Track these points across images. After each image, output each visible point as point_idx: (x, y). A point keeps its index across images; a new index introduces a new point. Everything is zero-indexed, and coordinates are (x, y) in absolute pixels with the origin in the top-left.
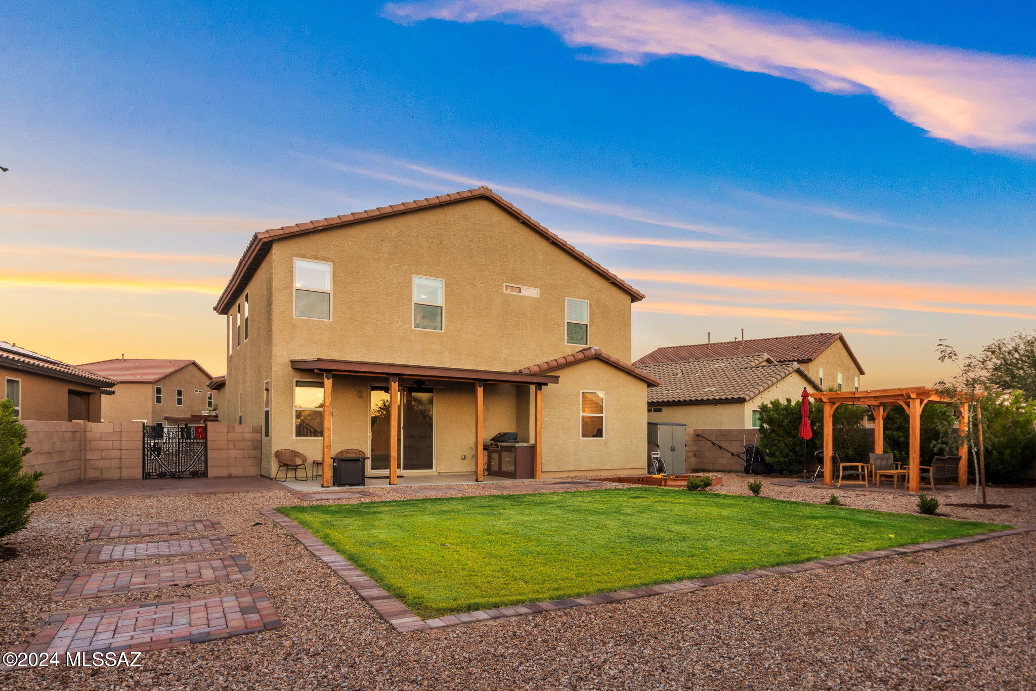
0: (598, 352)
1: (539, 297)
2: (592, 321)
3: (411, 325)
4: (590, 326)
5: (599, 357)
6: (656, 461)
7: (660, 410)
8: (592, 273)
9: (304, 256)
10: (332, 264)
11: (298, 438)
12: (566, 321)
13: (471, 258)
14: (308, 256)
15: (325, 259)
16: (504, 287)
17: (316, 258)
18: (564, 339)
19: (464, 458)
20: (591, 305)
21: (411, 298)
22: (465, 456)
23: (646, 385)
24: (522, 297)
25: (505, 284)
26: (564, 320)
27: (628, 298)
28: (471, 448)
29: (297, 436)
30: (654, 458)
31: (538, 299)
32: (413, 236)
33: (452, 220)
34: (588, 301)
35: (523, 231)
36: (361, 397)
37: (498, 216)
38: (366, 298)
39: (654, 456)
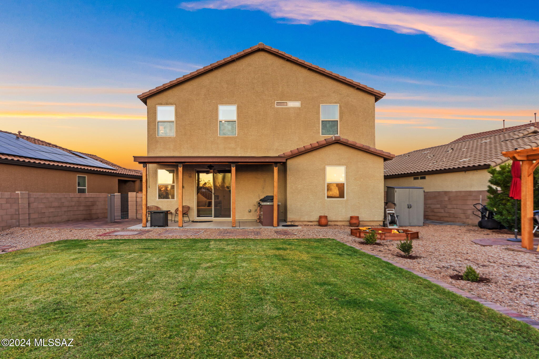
0: (338, 139)
1: (300, 106)
2: (341, 117)
3: (218, 134)
4: (340, 121)
5: (339, 142)
6: (389, 215)
7: (424, 178)
8: (342, 85)
9: (161, 104)
10: (175, 106)
11: (160, 200)
12: (321, 120)
13: (253, 89)
14: (163, 104)
15: (171, 104)
16: (276, 103)
17: (167, 104)
18: (319, 132)
19: (250, 212)
20: (340, 107)
21: (217, 119)
22: (250, 210)
23: (382, 160)
24: (288, 108)
25: (276, 102)
26: (319, 119)
27: (373, 99)
28: (254, 205)
29: (159, 199)
30: (389, 213)
31: (299, 108)
32: (218, 83)
33: (241, 68)
34: (338, 104)
35: (289, 65)
36: (190, 177)
37: (270, 59)
38: (192, 122)
39: (388, 212)
